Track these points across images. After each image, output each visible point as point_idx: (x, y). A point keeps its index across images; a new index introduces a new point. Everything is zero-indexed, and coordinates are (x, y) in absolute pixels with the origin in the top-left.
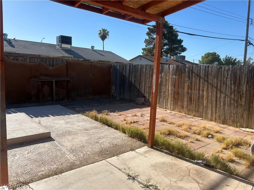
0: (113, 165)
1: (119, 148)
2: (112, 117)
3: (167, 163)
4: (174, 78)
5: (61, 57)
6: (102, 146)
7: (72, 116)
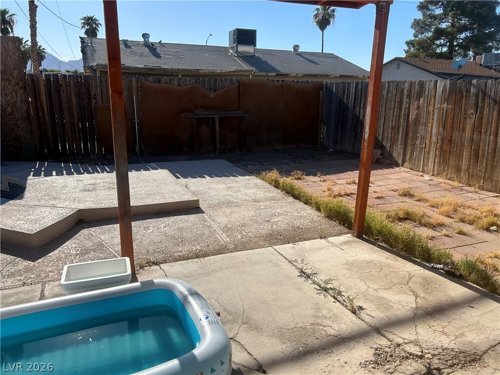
0: (282, 255)
1: (302, 233)
2: (307, 183)
3: (377, 262)
4: (443, 108)
5: (234, 71)
6: (275, 227)
7: (240, 178)
